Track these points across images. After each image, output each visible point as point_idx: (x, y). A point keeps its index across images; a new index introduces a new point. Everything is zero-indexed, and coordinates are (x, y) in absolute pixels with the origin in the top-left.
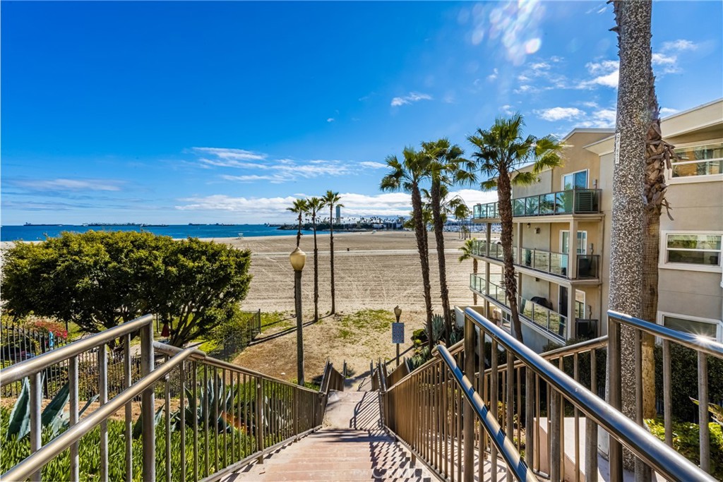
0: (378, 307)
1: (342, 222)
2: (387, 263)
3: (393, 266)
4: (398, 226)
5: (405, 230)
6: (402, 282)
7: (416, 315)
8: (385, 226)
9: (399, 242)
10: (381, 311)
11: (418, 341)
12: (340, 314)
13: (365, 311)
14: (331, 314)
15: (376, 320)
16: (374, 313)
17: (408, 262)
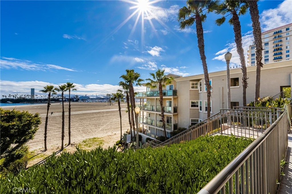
0: (92, 137)
1: (35, 97)
2: (81, 118)
3: (86, 119)
4: (75, 100)
5: (79, 102)
6: (96, 125)
7: (111, 137)
8: (67, 100)
9: (79, 108)
10: (95, 138)
11: (120, 145)
12: (74, 144)
13: (87, 140)
14: (68, 145)
15: (95, 142)
16: (92, 140)
17: (92, 116)
